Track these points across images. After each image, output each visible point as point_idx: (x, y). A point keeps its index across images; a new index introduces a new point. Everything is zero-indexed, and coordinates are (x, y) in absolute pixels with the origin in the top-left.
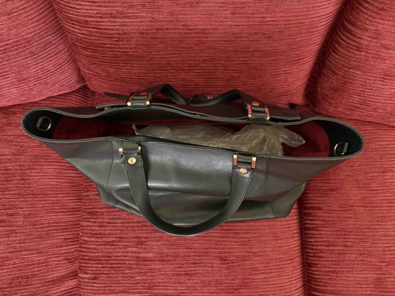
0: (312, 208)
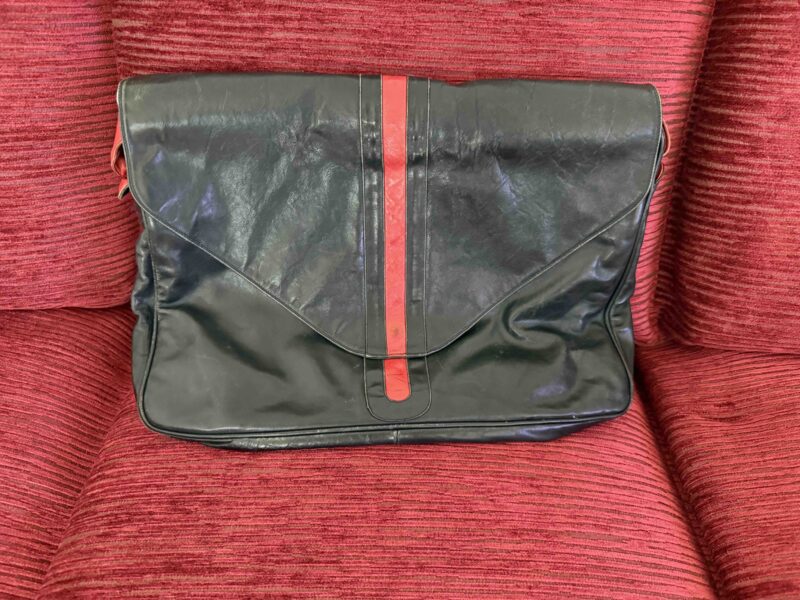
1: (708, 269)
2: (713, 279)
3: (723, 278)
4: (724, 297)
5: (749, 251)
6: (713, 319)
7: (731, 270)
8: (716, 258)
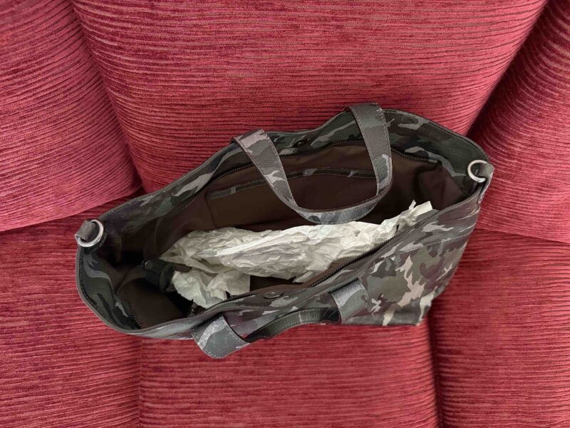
0: (450, 352)
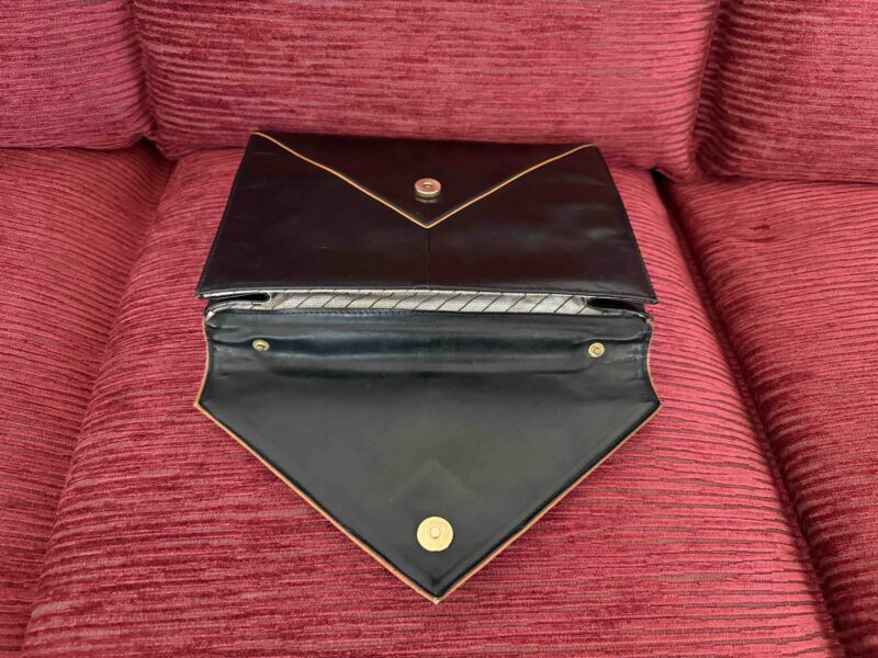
1: (752, 90)
2: (756, 100)
3: (766, 98)
4: (766, 120)
5: (795, 66)
6: (753, 145)
7: (775, 90)
8: (761, 77)
